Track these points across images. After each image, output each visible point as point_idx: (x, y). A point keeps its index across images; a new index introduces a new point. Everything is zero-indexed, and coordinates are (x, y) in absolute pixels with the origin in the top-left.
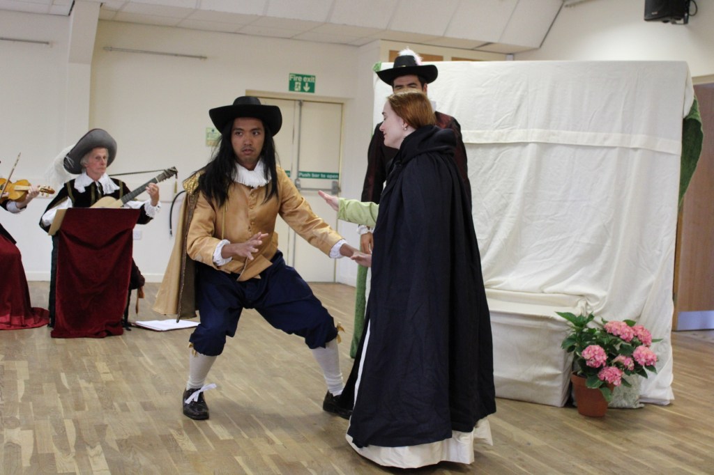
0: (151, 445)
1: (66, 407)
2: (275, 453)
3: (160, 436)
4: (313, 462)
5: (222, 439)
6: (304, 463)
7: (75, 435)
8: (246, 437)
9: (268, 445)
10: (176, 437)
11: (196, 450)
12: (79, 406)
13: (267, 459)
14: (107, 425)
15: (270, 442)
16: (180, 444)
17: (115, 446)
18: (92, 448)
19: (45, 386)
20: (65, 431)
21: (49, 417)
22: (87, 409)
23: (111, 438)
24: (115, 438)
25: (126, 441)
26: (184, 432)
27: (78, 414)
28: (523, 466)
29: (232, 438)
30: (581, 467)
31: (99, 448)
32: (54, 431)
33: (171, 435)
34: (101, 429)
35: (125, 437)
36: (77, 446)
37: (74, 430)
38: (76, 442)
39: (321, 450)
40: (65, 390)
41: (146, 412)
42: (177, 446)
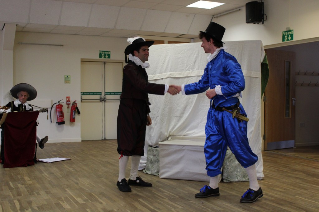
0: (51, 207)
1: (13, 195)
2: (103, 207)
3: (55, 204)
4: (119, 209)
5: (81, 203)
6: (115, 210)
7: (19, 205)
8: (90, 202)
9: (100, 204)
10: (61, 204)
11: (70, 208)
12: (19, 194)
13: (100, 209)
14: (32, 201)
15: (101, 203)
16: (63, 206)
17: (36, 208)
18: (27, 210)
19: (3, 188)
20: (15, 204)
21: (7, 199)
22: (23, 195)
23: (34, 206)
24: (36, 205)
25: (41, 206)
26: (65, 202)
27: (19, 197)
28: (204, 206)
29: (85, 202)
30: (227, 205)
31: (30, 210)
32: (10, 205)
33: (60, 203)
34: (30, 203)
35: (40, 205)
36: (20, 210)
37: (18, 203)
38: (20, 208)
39: (122, 205)
40: (12, 188)
41: (48, 195)
42: (62, 207)
